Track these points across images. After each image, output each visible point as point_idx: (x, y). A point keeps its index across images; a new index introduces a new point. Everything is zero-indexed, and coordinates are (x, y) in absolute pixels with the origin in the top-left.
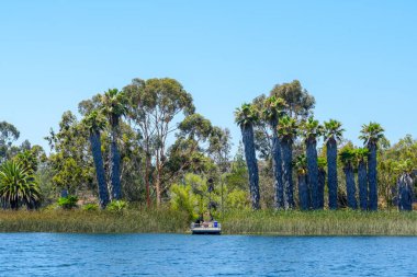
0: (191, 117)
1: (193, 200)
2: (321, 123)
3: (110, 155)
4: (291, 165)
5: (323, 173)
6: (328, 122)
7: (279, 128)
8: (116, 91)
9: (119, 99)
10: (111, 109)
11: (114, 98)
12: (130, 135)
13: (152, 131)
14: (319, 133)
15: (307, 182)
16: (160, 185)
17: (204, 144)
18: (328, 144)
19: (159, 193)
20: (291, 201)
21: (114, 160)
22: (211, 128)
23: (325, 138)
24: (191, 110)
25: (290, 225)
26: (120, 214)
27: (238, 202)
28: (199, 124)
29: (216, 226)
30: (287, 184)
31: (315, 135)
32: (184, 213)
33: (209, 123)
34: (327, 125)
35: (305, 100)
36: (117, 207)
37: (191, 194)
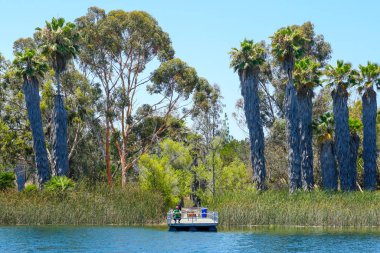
0: (168, 63)
1: (171, 177)
2: (355, 67)
3: (53, 113)
4: (311, 128)
5: (355, 139)
6: (365, 65)
7: (295, 73)
8: (61, 21)
9: (67, 33)
10: (54, 47)
11: (59, 30)
12: (84, 88)
13: (115, 81)
14: (353, 81)
15: (333, 152)
16: (127, 158)
17: (187, 103)
18: (364, 98)
19: (124, 169)
20: (311, 180)
21: (59, 120)
22: (196, 80)
23: (360, 89)
24: (169, 54)
25: (320, 215)
26: (62, 197)
27: (236, 180)
28: (181, 73)
29: (204, 216)
30: (304, 154)
31: (346, 85)
32: (158, 196)
33: (194, 73)
34: (363, 70)
35: (319, 47)
36: (60, 187)
37: (169, 169)
